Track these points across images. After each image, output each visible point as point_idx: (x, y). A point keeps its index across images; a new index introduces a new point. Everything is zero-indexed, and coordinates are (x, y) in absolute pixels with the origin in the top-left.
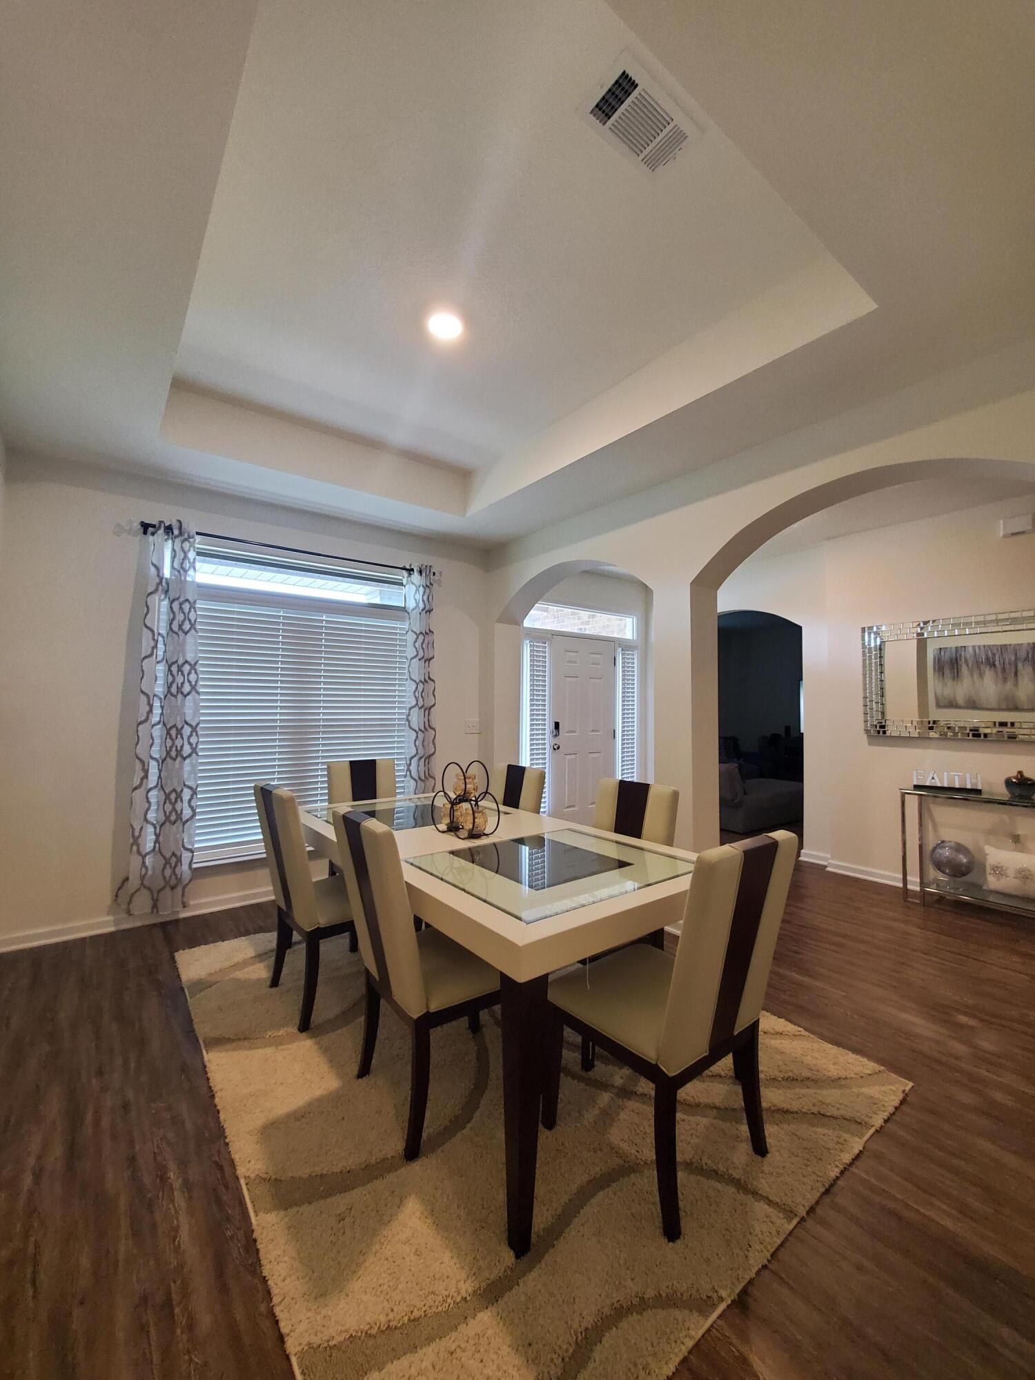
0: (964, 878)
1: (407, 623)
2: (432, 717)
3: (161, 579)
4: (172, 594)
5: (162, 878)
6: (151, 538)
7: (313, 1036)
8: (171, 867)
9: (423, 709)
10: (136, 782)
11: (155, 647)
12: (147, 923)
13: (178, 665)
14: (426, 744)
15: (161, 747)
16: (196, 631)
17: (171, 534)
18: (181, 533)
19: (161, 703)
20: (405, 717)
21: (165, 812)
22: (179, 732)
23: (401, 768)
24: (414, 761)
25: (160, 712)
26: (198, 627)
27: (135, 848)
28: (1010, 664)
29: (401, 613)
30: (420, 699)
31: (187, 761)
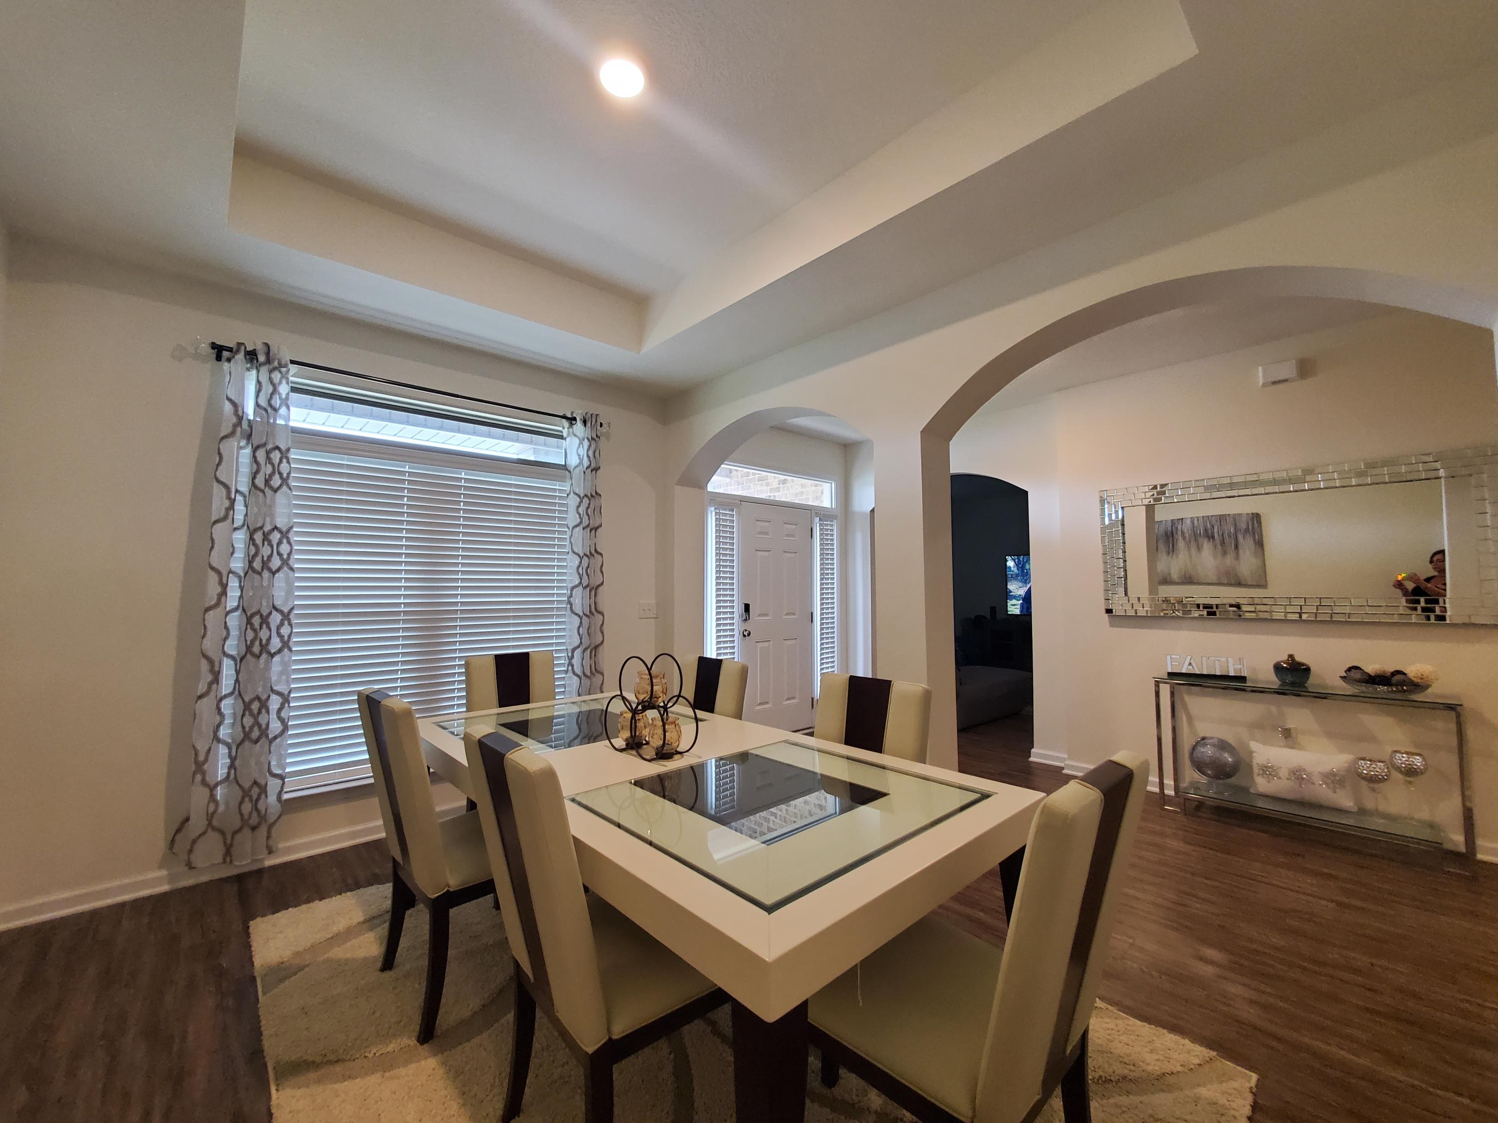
0: (1229, 781)
1: (568, 484)
2: (600, 599)
3: (240, 419)
4: (256, 441)
5: (238, 816)
6: (226, 365)
7: (439, 1051)
8: (251, 800)
9: (588, 589)
10: (202, 688)
11: (231, 507)
12: (217, 876)
13: (264, 532)
14: (593, 631)
15: (239, 640)
16: (290, 489)
17: (255, 361)
18: (268, 361)
19: (240, 582)
20: (566, 599)
21: (243, 727)
22: (265, 621)
23: (561, 661)
24: (578, 653)
25: (239, 594)
26: (293, 484)
27: (199, 777)
28: (1230, 536)
29: (561, 472)
30: (585, 577)
31: (277, 659)
